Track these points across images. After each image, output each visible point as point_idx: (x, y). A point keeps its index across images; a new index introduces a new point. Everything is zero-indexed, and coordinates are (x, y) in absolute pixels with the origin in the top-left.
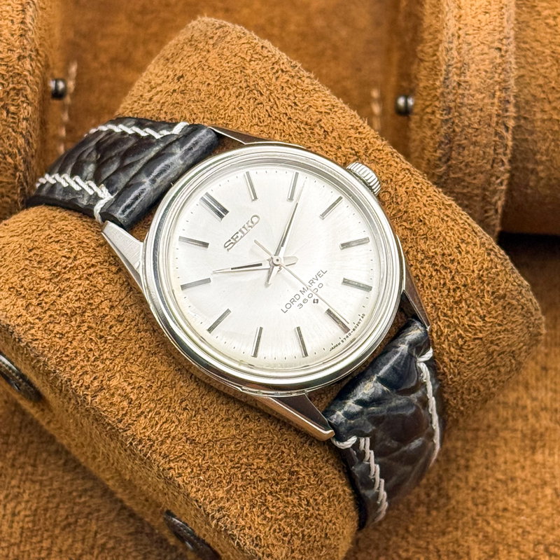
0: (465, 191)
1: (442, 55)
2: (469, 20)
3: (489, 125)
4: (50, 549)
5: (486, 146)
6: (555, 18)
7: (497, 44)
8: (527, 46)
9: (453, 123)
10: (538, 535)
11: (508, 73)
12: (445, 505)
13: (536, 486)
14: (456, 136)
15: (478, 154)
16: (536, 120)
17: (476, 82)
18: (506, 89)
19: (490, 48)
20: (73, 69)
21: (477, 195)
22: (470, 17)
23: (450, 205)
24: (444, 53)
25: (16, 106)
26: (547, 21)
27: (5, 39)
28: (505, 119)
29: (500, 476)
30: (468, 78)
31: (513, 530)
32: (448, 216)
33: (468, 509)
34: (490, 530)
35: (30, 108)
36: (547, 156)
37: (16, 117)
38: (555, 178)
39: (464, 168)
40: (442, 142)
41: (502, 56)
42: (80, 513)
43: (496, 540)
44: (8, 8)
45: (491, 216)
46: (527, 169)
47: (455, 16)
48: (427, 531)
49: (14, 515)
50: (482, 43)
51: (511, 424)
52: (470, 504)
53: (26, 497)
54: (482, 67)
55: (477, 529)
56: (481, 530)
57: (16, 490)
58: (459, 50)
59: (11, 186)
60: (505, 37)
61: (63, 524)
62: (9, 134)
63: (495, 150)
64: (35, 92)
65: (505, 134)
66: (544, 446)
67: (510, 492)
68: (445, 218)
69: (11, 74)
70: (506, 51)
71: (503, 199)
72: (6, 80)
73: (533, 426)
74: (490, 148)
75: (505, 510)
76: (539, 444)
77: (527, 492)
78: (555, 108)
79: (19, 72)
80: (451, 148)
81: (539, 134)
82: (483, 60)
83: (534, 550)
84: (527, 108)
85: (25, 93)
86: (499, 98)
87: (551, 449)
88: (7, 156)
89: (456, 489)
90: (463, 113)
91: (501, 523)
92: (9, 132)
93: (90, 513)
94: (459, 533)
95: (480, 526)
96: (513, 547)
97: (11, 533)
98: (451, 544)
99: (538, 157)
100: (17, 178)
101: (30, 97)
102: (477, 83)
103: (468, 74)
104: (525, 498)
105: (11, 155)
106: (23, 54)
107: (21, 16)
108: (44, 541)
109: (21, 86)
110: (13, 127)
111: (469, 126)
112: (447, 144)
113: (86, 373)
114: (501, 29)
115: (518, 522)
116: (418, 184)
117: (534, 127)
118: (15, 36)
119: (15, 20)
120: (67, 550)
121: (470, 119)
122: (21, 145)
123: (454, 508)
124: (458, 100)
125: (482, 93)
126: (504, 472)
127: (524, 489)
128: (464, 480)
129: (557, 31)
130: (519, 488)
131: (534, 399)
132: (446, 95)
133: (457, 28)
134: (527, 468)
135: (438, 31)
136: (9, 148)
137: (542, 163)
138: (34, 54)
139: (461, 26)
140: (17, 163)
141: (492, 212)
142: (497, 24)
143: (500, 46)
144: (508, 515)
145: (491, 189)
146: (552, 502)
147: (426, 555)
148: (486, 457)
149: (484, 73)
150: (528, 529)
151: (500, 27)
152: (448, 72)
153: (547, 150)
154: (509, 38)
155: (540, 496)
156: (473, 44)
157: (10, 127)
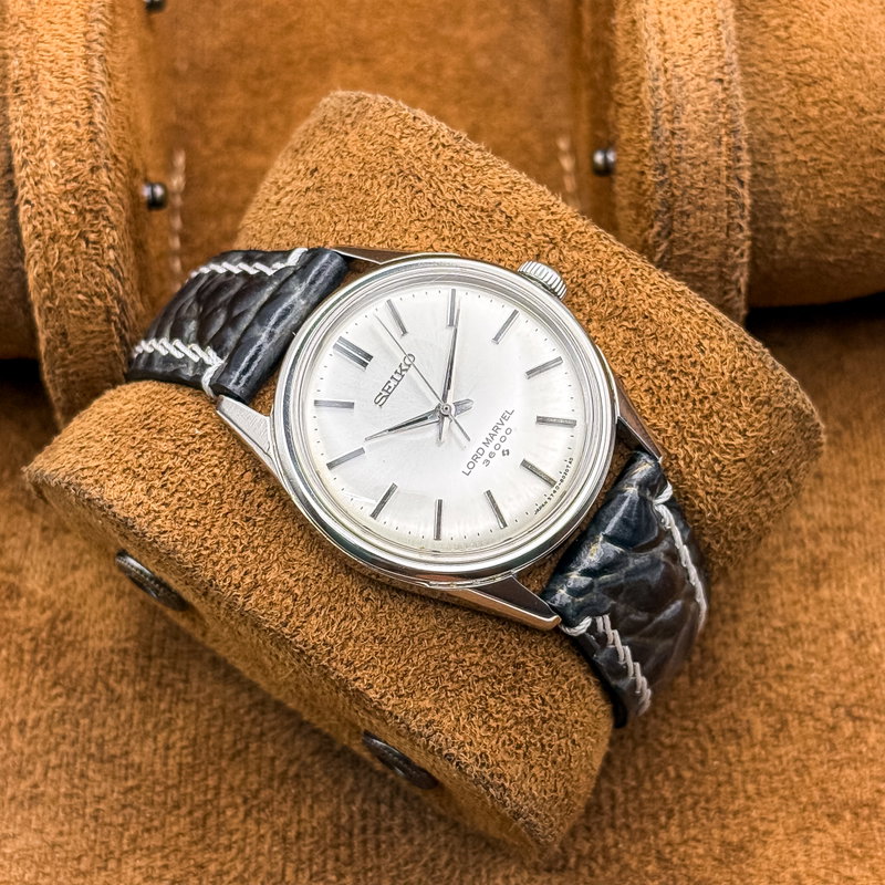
0: (695, 271)
1: (646, 96)
2: (676, 47)
3: (718, 182)
4: (217, 788)
5: (717, 209)
6: (786, 28)
7: (716, 74)
8: (755, 70)
9: (670, 184)
10: (834, 695)
11: (735, 110)
12: (713, 670)
13: (826, 631)
14: (676, 200)
15: (708, 222)
16: (777, 165)
17: (695, 127)
18: (734, 132)
19: (708, 80)
20: (180, 160)
21: (712, 274)
22: (678, 43)
23: (682, 292)
24: (649, 95)
25: (96, 233)
26: (777, 33)
28: (738, 172)
29: (778, 623)
30: (683, 124)
31: (802, 691)
32: (681, 307)
33: (741, 671)
34: (773, 695)
35: (114, 233)
36: (796, 209)
37: (98, 246)
38: (809, 237)
39: (690, 241)
40: (659, 211)
41: (725, 89)
42: (249, 734)
43: (782, 708)
44: (69, 107)
45: (732, 298)
46: (771, 229)
47: (658, 44)
48: (693, 707)
49: (167, 748)
50: (697, 75)
51: (783, 554)
52: (744, 665)
53: (180, 723)
54: (700, 107)
55: (757, 696)
56: (762, 697)
57: (168, 715)
58: (668, 88)
60: (726, 64)
61: (230, 752)
62: (93, 270)
63: (729, 213)
64: (120, 211)
65: (740, 190)
66: (830, 577)
67: (792, 642)
68: (678, 310)
69: (85, 191)
70: (730, 82)
71: (746, 274)
72: (80, 200)
73: (812, 554)
74: (722, 210)
75: (789, 667)
76: (822, 575)
77: (815, 641)
78: (799, 147)
79: (95, 188)
80: (671, 217)
81: (783, 183)
82: (701, 98)
83: (832, 715)
84: (763, 151)
85: (106, 215)
86: (728, 144)
87: (840, 580)
88: (95, 298)
89: (722, 648)
90: (681, 170)
91: (786, 685)
92: (92, 267)
93: (262, 734)
94: (734, 705)
95: (759, 692)
96: (805, 714)
97: (167, 771)
98: (726, 721)
99: (784, 212)
100: (113, 324)
101: (112, 218)
102: (696, 129)
103: (683, 118)
104: (813, 648)
105: (99, 296)
106: (96, 164)
107: (88, 115)
108: (210, 778)
109: (100, 206)
110: (96, 260)
111: (692, 186)
112: (666, 213)
113: (234, 567)
114: (720, 53)
115: (808, 681)
116: (637, 269)
117: (775, 174)
118: (84, 142)
119: (80, 121)
120: (239, 787)
121: (691, 176)
122: (110, 282)
123: (723, 673)
124: (674, 154)
125: (704, 141)
126: (783, 618)
127: (810, 638)
128: (732, 634)
129: (791, 45)
130: (804, 636)
131: (809, 517)
132: (657, 149)
133: (662, 59)
134: (811, 609)
135: (637, 66)
136: (95, 287)
137: (789, 218)
138: (111, 162)
139: (667, 56)
140: (109, 305)
141: (733, 293)
142: (714, 48)
143: (721, 76)
144: (794, 673)
145: (729, 263)
146: (848, 649)
147: (696, 738)
148: (757, 600)
149: (704, 115)
150: (823, 689)
151: (717, 51)
152: (656, 119)
153: (795, 202)
154: (731, 64)
155: (831, 644)
156: (686, 78)
157: (93, 261)
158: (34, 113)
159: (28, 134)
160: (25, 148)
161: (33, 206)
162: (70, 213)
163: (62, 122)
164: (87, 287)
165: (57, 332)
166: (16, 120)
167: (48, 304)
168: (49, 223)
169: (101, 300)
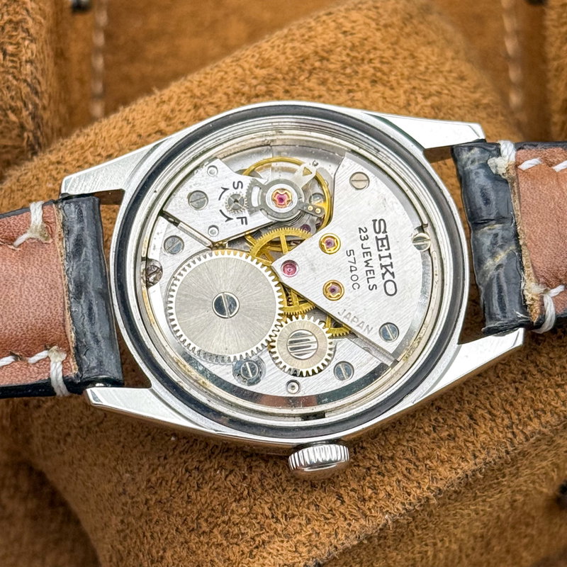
25: (15, 44)
35: (34, 46)
37: (15, 59)
59: (19, 150)
62: (9, 83)
64: (40, 23)
85: (25, 26)
88: (9, 112)
92: (8, 80)
101: (32, 31)
105: (14, 110)
109: (20, 17)
110: (13, 73)
122: (26, 97)
136: (10, 101)
140: (24, 120)
157: (10, 74)
164: (2, 100)
169: (16, 114)
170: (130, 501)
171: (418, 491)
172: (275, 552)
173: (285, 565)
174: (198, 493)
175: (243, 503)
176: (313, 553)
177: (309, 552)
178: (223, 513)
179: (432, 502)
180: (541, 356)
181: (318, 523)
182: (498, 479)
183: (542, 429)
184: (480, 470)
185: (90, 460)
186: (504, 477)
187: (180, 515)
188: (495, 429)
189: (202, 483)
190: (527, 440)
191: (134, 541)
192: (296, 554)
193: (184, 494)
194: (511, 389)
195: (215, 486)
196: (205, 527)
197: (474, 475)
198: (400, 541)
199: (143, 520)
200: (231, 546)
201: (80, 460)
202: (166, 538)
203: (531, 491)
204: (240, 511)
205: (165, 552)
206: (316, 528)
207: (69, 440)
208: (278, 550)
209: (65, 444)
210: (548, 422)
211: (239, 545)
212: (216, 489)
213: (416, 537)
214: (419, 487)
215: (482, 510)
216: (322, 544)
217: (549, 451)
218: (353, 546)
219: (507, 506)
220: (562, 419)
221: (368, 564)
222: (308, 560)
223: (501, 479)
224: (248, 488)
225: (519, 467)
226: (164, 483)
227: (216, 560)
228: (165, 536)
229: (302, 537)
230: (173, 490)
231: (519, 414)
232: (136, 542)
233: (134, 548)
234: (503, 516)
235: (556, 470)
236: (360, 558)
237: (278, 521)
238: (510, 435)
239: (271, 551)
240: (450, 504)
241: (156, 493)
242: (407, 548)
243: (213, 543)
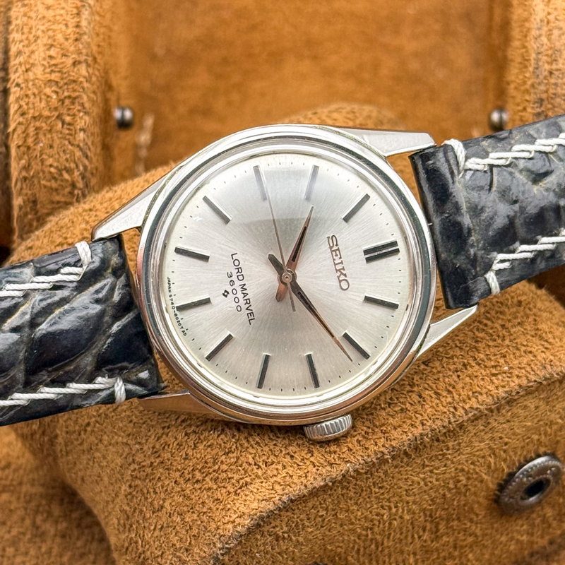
1: (532, 45)
22: (560, 1)
25: (72, 116)
27: (58, 44)
35: (87, 118)
37: (72, 128)
44: (62, 12)
58: (549, 36)
62: (65, 147)
64: (93, 101)
69: (65, 81)
72: (61, 88)
79: (75, 79)
85: (81, 102)
88: (64, 173)
90: (556, 105)
92: (64, 145)
100: (76, 197)
101: (87, 105)
105: (68, 170)
106: (78, 59)
107: (76, 20)
109: (77, 94)
110: (69, 139)
118: (70, 41)
119: (69, 23)
122: (78, 159)
124: (551, 91)
132: (536, 86)
133: (546, 13)
135: (526, 20)
136: (65, 163)
138: (90, 59)
139: (550, 10)
140: (75, 180)
152: (537, 60)
157: (66, 139)
158: (33, 14)
159: (26, 30)
160: (21, 41)
161: (22, 89)
162: (51, 98)
163: (54, 23)
164: (58, 162)
165: (28, 199)
166: (17, 19)
167: (24, 174)
168: (33, 104)
169: (69, 175)
170: (137, 467)
171: (375, 448)
172: (255, 490)
173: (263, 500)
174: (195, 451)
175: (231, 455)
176: (286, 491)
177: (283, 489)
178: (215, 463)
179: (386, 457)
180: (479, 353)
181: (292, 469)
182: (442, 450)
183: (479, 406)
184: (427, 435)
185: (106, 442)
186: (448, 450)
187: (179, 471)
188: (440, 405)
189: (198, 443)
190: (466, 415)
191: (139, 499)
192: (273, 492)
193: (183, 453)
194: (454, 377)
195: (209, 443)
196: (198, 476)
197: (422, 439)
198: (360, 496)
199: (147, 481)
200: (219, 489)
201: (97, 445)
202: (166, 490)
203: (472, 474)
204: (228, 461)
205: (164, 502)
206: (290, 472)
207: (89, 429)
208: (258, 489)
209: (85, 434)
210: (484, 401)
211: (226, 488)
212: (209, 446)
213: (373, 495)
214: (376, 445)
215: (431, 482)
216: (295, 483)
217: (485, 433)
218: (321, 487)
219: (451, 486)
220: (496, 400)
221: (333, 513)
222: (282, 495)
223: (445, 451)
224: (236, 443)
225: (460, 443)
226: (166, 447)
227: (207, 501)
228: (165, 488)
229: (278, 479)
230: (174, 451)
231: (460, 395)
232: (141, 500)
233: (138, 505)
234: (449, 495)
235: (492, 455)
236: (326, 504)
237: (259, 467)
238: (452, 410)
239: (252, 489)
240: (402, 467)
241: (159, 456)
242: (366, 505)
243: (205, 489)
